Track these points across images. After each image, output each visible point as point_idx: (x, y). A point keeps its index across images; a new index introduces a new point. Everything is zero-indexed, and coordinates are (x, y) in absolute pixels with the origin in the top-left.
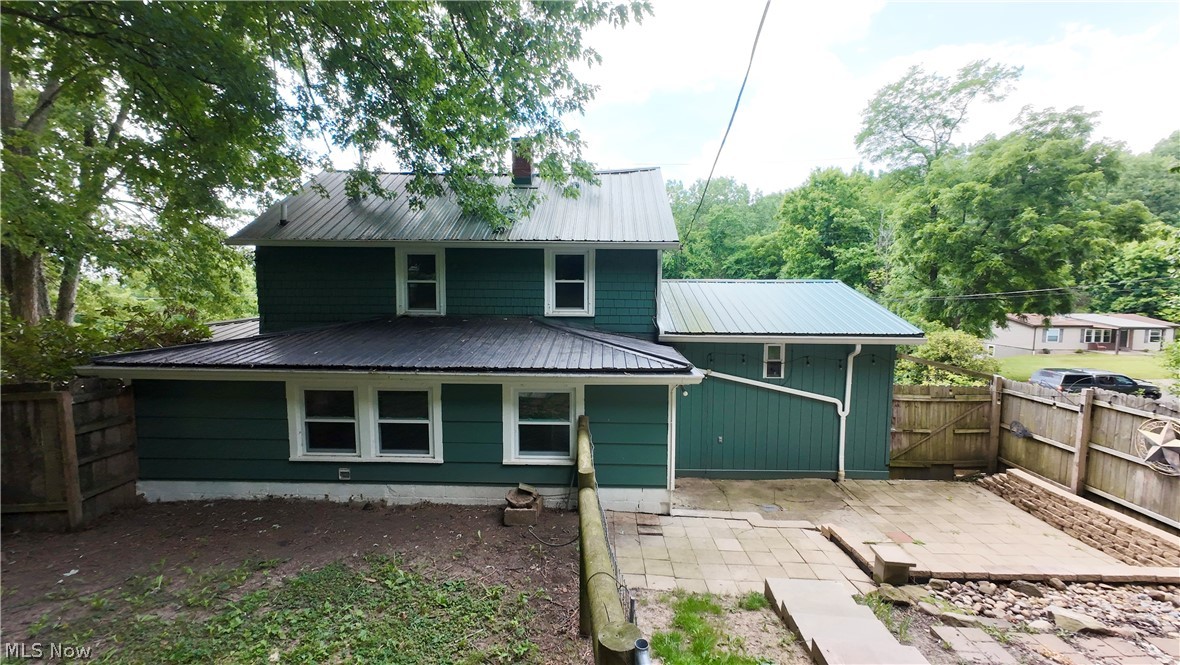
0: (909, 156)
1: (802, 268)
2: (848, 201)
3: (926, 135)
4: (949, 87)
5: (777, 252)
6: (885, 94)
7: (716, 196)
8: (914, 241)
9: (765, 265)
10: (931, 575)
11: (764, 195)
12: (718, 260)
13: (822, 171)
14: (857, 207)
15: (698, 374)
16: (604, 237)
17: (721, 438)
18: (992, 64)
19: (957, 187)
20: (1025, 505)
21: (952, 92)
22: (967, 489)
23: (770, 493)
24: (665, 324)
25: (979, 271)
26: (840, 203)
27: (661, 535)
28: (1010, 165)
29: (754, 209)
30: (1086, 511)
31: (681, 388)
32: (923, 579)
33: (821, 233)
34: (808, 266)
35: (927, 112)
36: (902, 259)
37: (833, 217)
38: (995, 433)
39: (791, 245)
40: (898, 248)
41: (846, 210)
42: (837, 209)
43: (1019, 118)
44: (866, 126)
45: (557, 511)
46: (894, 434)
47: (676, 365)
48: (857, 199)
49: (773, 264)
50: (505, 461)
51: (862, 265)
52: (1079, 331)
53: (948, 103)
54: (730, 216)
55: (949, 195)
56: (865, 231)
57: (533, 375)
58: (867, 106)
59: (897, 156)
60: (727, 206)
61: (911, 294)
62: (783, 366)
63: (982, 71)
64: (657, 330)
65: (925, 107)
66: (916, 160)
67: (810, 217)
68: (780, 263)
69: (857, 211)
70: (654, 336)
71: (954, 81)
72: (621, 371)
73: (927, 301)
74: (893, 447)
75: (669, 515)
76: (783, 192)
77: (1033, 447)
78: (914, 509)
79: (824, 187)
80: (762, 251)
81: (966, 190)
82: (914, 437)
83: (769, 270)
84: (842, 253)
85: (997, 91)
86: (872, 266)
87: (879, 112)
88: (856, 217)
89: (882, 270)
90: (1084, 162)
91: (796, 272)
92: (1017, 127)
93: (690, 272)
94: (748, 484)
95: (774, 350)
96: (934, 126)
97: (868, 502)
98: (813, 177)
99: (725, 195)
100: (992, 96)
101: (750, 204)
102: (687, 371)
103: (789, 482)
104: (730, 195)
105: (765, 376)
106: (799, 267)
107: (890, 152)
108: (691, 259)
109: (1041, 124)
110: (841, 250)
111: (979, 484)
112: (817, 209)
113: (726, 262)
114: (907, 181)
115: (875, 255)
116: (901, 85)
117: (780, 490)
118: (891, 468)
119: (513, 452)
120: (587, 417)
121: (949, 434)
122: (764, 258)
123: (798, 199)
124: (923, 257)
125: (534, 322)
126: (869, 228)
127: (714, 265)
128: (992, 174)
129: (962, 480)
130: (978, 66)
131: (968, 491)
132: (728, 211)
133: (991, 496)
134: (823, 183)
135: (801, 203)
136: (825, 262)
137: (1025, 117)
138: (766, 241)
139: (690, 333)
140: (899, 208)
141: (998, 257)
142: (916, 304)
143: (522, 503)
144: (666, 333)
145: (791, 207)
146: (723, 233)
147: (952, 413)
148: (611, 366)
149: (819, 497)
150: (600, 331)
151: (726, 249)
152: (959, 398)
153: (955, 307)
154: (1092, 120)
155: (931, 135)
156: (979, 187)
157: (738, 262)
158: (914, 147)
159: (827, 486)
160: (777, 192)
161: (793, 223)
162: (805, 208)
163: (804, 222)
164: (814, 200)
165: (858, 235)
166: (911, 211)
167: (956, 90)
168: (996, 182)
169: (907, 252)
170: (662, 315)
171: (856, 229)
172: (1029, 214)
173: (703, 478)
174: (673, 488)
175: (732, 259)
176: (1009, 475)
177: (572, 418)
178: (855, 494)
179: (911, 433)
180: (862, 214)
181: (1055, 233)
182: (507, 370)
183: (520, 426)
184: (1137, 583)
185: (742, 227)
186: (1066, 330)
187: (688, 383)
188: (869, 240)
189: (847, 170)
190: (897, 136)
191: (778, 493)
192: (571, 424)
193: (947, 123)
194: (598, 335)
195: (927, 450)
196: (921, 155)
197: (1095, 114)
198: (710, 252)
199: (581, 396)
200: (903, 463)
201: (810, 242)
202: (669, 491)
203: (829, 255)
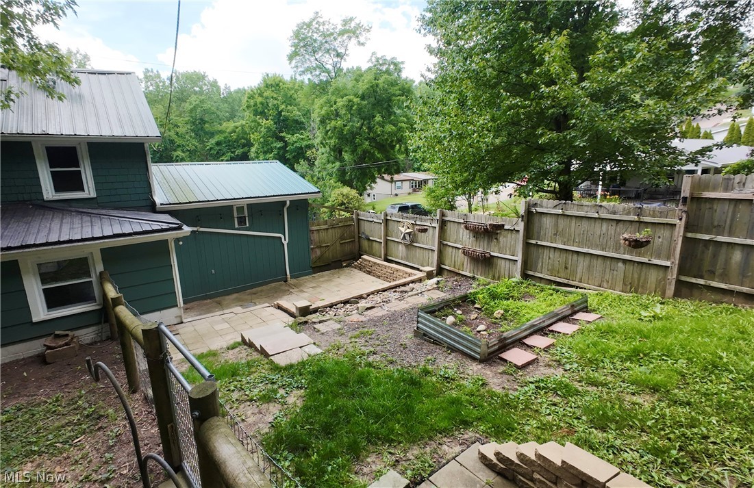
0: (320, 74)
1: (265, 149)
2: (289, 100)
3: (329, 61)
4: (337, 30)
5: (245, 136)
6: (302, 28)
7: (193, 88)
8: (327, 132)
9: (239, 146)
10: (319, 308)
11: (232, 90)
12: (202, 142)
13: (269, 75)
14: (296, 105)
15: (187, 229)
16: (94, 131)
17: (213, 271)
18: (357, 21)
19: (345, 99)
20: (368, 271)
21: (339, 35)
22: (347, 270)
23: (249, 297)
24: (159, 198)
25: (359, 151)
26: (285, 102)
27: (178, 334)
28: (368, 88)
29: (225, 100)
30: (386, 267)
31: (177, 240)
32: (315, 311)
33: (275, 123)
34: (269, 147)
35: (327, 46)
36: (322, 143)
37: (282, 111)
38: (357, 240)
39: (256, 132)
40: (319, 135)
41: (289, 107)
42: (283, 106)
43: (371, 59)
44: (293, 49)
45: (93, 343)
46: (312, 249)
47: (171, 225)
48: (295, 99)
49: (244, 146)
50: (35, 320)
51: (303, 146)
52: (408, 182)
53: (337, 42)
54: (206, 106)
55: (341, 103)
56: (302, 123)
57: (51, 247)
58: (292, 35)
59: (314, 74)
60: (203, 97)
61: (330, 166)
62: (247, 218)
63: (353, 25)
64: (154, 203)
65: (326, 42)
66: (324, 77)
67: (266, 110)
68: (249, 144)
69: (295, 108)
70: (152, 207)
71: (340, 27)
72: (130, 234)
73: (338, 170)
74: (313, 257)
75: (182, 323)
76: (246, 88)
77: (370, 243)
78: (322, 285)
79: (273, 89)
80: (234, 136)
81: (350, 101)
82: (322, 249)
83: (241, 150)
84: (290, 138)
85: (362, 39)
86: (309, 147)
87: (300, 41)
88: (295, 113)
89: (314, 150)
90: (400, 90)
91: (261, 152)
92: (370, 65)
93: (179, 153)
94: (235, 296)
95: (240, 209)
96: (332, 55)
97: (301, 288)
98: (265, 81)
99: (201, 88)
100: (359, 42)
101: (222, 96)
102: (180, 228)
103: (260, 289)
104: (205, 88)
105: (236, 226)
106: (263, 148)
107: (308, 70)
108: (178, 141)
109: (381, 65)
110: (290, 136)
111: (353, 267)
112: (270, 105)
113: (209, 144)
114: (321, 91)
115: (310, 139)
116: (311, 23)
117: (255, 294)
118: (313, 268)
119: (41, 310)
120: (107, 272)
121: (338, 244)
122: (237, 141)
123: (256, 96)
124: (332, 142)
125: (35, 206)
126: (304, 121)
127: (199, 146)
128: (360, 93)
129: (346, 266)
130: (351, 20)
131: (347, 271)
132: (202, 101)
133: (356, 271)
134: (272, 85)
135: (259, 100)
136: (280, 145)
137: (374, 60)
138: (237, 128)
139: (180, 203)
140: (318, 109)
141: (367, 143)
142: (332, 172)
143: (60, 343)
144: (161, 204)
145: (252, 102)
146: (202, 119)
147: (338, 232)
148: (121, 232)
149: (276, 292)
150: (103, 208)
151: (206, 133)
152: (341, 224)
153: (351, 173)
154: (402, 66)
155: (331, 62)
156: (356, 100)
157: (218, 144)
158: (322, 68)
159: (281, 285)
160: (241, 87)
161: (255, 115)
162: (262, 104)
163: (262, 114)
164: (267, 98)
165: (298, 126)
166: (323, 112)
167: (342, 33)
168: (363, 98)
169: (324, 139)
170: (156, 192)
171: (296, 122)
172: (378, 118)
173: (205, 299)
174: (182, 305)
175: (213, 141)
176: (362, 259)
177: (93, 274)
178: (296, 286)
179: (321, 247)
180: (299, 110)
181: (390, 130)
182: (22, 247)
183: (44, 290)
184: (390, 289)
185: (218, 116)
186: (404, 182)
187: (181, 236)
188: (305, 129)
189: (287, 78)
190: (312, 59)
191: (254, 296)
192: (94, 279)
193: (338, 55)
194: (103, 212)
195: (329, 255)
196: (327, 75)
197: (403, 63)
198: (193, 134)
199: (98, 257)
200: (318, 264)
201: (269, 129)
202: (180, 308)
203: (281, 139)
